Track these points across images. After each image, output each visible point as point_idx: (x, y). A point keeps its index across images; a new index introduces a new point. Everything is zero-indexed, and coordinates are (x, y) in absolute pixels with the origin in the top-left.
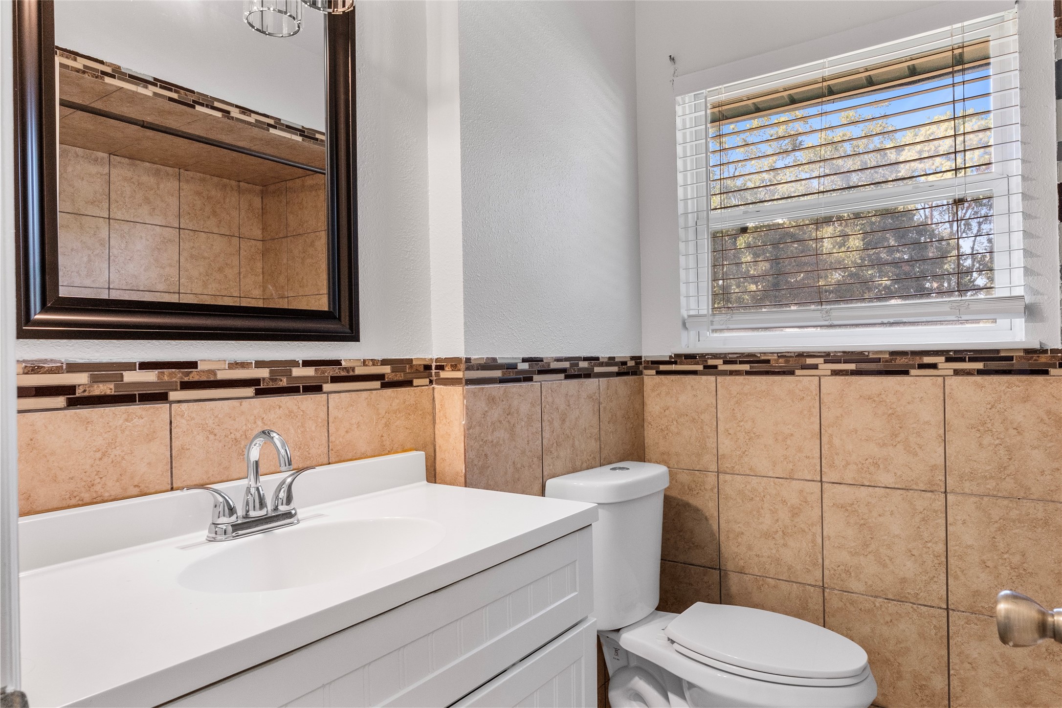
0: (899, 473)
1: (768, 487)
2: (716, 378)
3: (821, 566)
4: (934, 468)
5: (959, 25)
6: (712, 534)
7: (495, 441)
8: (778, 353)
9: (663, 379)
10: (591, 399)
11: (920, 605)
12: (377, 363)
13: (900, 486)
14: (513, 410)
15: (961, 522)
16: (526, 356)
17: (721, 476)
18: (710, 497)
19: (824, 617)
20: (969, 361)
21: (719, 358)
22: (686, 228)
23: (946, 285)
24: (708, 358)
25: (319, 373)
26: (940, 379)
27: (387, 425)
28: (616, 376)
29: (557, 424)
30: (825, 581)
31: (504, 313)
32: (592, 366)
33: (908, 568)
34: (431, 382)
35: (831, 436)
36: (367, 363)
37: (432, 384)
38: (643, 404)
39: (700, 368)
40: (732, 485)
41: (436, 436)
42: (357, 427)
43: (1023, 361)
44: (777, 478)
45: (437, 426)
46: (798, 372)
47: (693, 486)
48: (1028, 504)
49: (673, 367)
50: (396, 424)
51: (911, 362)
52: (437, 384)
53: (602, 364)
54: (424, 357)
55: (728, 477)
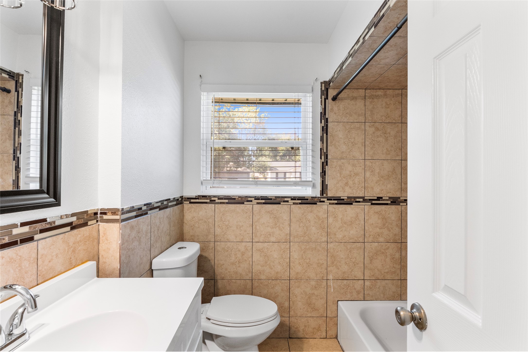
0: (277, 237)
1: (234, 246)
2: (215, 205)
3: (251, 272)
4: (287, 234)
5: (297, 94)
6: (212, 266)
7: (133, 248)
8: (238, 196)
9: (193, 205)
10: (168, 218)
11: (282, 280)
12: (69, 216)
13: (277, 241)
14: (140, 230)
15: (294, 251)
16: (145, 203)
17: (216, 243)
18: (211, 251)
19: (252, 290)
20: (297, 200)
21: (216, 197)
22: (203, 145)
23: (244, 159)
24: (212, 197)
25: (32, 229)
26: (289, 205)
27: (74, 251)
28: (176, 206)
29: (156, 232)
30: (253, 277)
31: (137, 183)
32: (168, 203)
33: (279, 268)
34: (97, 221)
35: (256, 225)
36: (63, 217)
37: (98, 222)
38: (183, 216)
39: (208, 201)
40: (220, 246)
41: (99, 250)
42: (56, 257)
43: (311, 200)
44: (237, 242)
45: (100, 245)
46: (245, 203)
47: (204, 248)
48: (311, 244)
49: (197, 201)
50: (79, 249)
51: (281, 200)
52: (101, 222)
53: (171, 202)
54: (94, 209)
55: (219, 243)
